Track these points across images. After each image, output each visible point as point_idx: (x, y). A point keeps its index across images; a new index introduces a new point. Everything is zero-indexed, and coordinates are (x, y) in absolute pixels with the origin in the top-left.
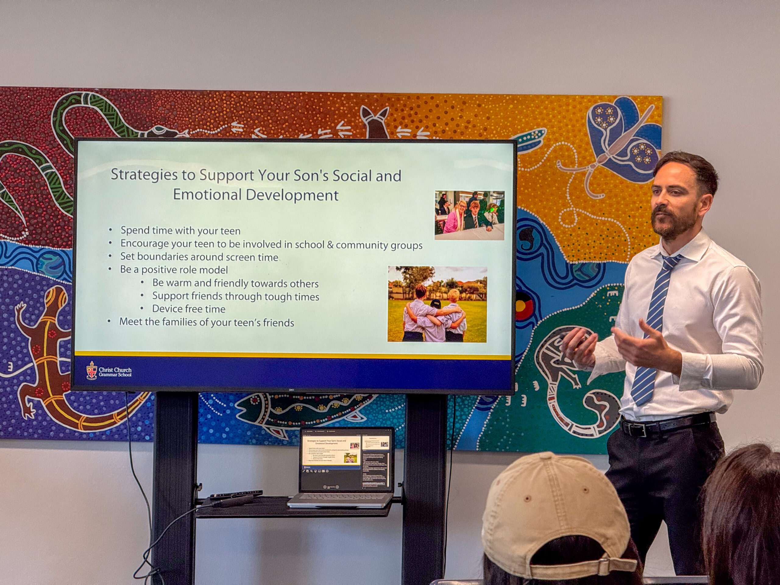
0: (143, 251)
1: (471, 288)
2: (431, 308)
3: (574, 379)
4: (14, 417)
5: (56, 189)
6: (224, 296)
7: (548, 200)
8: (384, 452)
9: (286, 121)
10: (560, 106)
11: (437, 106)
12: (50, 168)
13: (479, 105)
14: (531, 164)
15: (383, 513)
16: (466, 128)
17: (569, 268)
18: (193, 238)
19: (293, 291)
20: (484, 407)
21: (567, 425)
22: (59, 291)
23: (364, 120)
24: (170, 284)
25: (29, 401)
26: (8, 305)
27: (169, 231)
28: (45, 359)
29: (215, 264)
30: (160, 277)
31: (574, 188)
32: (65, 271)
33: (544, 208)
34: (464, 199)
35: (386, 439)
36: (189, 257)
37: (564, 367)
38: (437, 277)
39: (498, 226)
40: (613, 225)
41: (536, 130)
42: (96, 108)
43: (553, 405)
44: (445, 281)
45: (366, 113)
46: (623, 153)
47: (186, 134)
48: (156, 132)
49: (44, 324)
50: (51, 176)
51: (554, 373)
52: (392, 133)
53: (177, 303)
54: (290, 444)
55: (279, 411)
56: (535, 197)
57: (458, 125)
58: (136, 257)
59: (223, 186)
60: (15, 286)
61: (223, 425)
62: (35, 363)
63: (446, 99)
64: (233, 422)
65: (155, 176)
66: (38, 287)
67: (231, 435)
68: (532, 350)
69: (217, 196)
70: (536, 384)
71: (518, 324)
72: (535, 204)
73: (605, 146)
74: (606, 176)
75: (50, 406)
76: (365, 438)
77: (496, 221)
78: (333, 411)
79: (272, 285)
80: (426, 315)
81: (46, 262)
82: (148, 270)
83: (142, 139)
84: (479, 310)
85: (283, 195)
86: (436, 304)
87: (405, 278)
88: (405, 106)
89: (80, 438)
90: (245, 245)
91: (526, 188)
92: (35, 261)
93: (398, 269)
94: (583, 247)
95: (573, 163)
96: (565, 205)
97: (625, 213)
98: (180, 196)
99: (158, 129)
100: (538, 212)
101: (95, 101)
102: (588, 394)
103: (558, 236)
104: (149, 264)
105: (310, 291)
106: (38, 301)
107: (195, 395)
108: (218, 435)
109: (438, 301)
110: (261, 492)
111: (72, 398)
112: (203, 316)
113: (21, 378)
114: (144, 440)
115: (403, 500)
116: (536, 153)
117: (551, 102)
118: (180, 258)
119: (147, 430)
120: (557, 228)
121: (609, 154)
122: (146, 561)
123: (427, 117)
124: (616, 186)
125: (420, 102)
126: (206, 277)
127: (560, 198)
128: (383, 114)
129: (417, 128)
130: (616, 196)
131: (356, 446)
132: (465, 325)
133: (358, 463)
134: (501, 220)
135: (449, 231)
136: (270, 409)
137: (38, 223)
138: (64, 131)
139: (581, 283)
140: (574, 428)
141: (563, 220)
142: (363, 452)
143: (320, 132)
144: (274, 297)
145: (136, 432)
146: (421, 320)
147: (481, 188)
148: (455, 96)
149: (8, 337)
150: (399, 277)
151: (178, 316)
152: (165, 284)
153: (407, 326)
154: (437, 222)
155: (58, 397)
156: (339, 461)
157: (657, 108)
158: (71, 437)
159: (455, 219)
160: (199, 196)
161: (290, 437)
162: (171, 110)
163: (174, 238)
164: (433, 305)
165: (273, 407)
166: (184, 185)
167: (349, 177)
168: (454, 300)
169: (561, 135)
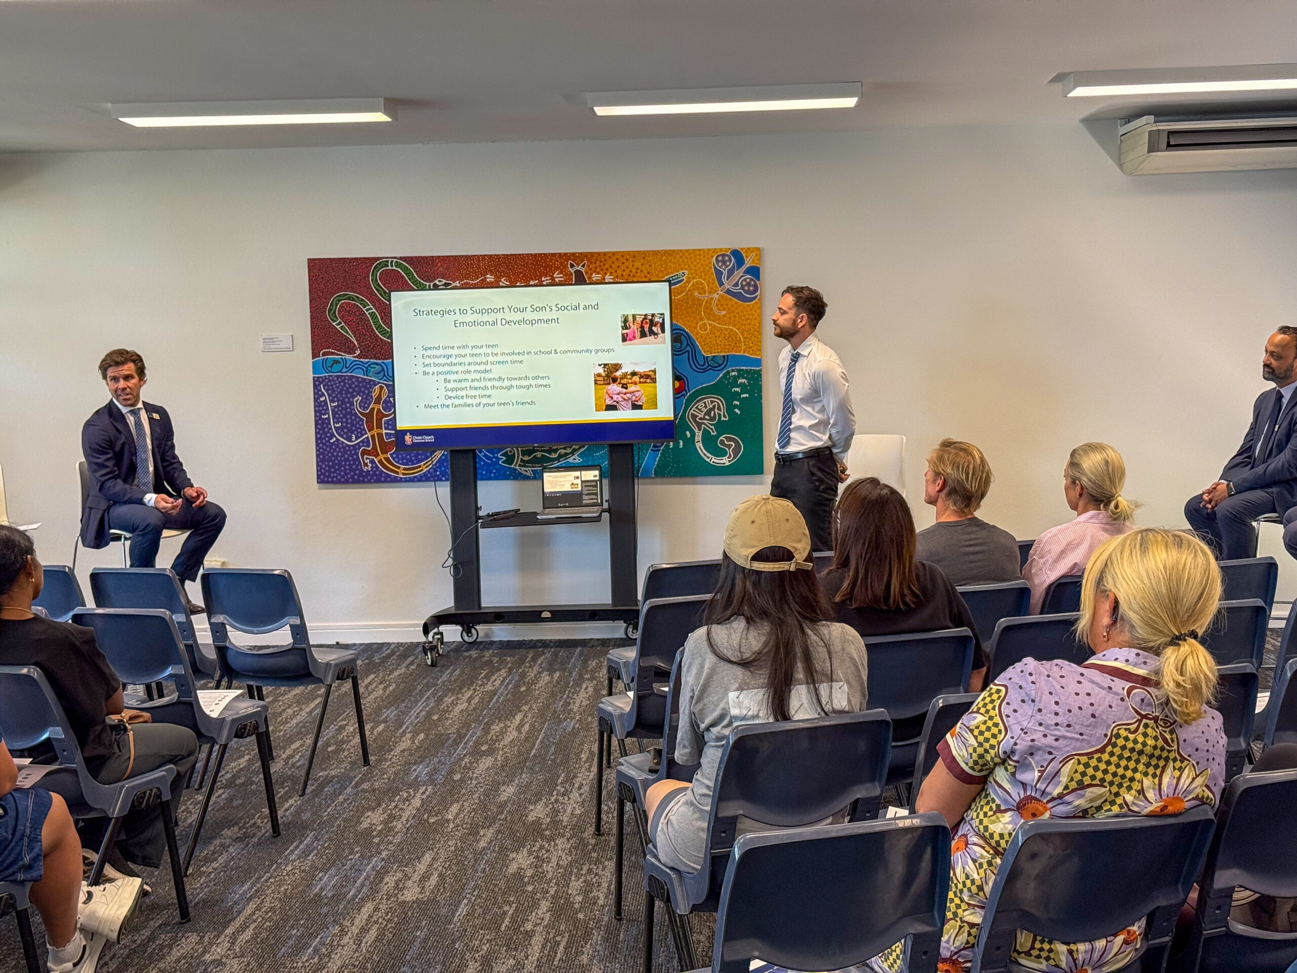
0: (437, 361)
1: (646, 375)
2: (621, 389)
3: (712, 429)
4: (358, 469)
5: (376, 323)
6: (490, 388)
7: (690, 317)
8: (596, 481)
9: (521, 273)
10: (695, 256)
11: (617, 259)
12: (371, 309)
13: (644, 258)
14: (679, 294)
15: (598, 519)
16: (636, 272)
17: (706, 359)
18: (468, 351)
19: (533, 383)
20: (656, 448)
21: (708, 458)
22: (381, 388)
23: (571, 270)
24: (455, 381)
25: (367, 458)
26: (349, 399)
27: (453, 348)
28: (375, 432)
29: (483, 367)
30: (449, 377)
31: (706, 308)
32: (384, 375)
33: (688, 321)
34: (639, 319)
35: (597, 472)
36: (467, 364)
37: (705, 421)
38: (624, 370)
39: (662, 335)
40: (732, 330)
41: (681, 272)
42: (399, 269)
43: (699, 446)
44: (630, 372)
45: (572, 266)
46: (736, 285)
47: (457, 284)
48: (438, 283)
49: (373, 409)
50: (372, 314)
51: (699, 425)
52: (589, 278)
53: (460, 393)
54: (535, 478)
55: (526, 458)
56: (682, 315)
57: (631, 271)
58: (432, 365)
59: (485, 318)
60: (353, 386)
61: (491, 468)
62: (369, 434)
63: (623, 254)
64: (497, 466)
65: (442, 312)
66: (368, 386)
67: (497, 474)
68: (684, 412)
69: (482, 324)
70: (688, 433)
71: (677, 396)
72: (682, 319)
73: (724, 281)
74: (726, 300)
75: (380, 461)
76: (583, 473)
77: (660, 332)
78: (561, 456)
79: (520, 379)
80: (619, 394)
81: (372, 370)
82: (440, 373)
83: (430, 289)
84: (652, 389)
85: (524, 321)
86: (625, 386)
87: (605, 371)
88: (597, 260)
89: (401, 480)
90: (502, 354)
91: (676, 309)
92: (365, 369)
93: (599, 365)
94: (714, 345)
95: (705, 292)
96: (701, 319)
97: (739, 322)
98: (458, 325)
99: (439, 281)
100: (684, 325)
101: (398, 265)
102: (721, 438)
103: (697, 339)
104: (440, 369)
105: (544, 382)
106: (369, 395)
107: (474, 451)
108: (488, 475)
109: (626, 384)
110: (519, 510)
111: (394, 456)
112: (477, 401)
113: (361, 444)
114: (441, 480)
115: (609, 510)
116: (681, 287)
117: (690, 254)
118: (461, 364)
119: (444, 474)
120: (697, 334)
121: (727, 286)
122: (449, 556)
123: (611, 267)
124: (732, 306)
125: (607, 257)
126: (478, 376)
127: (698, 315)
128: (583, 266)
129: (605, 274)
130: (733, 312)
131: (578, 478)
132: (644, 399)
133: (580, 489)
134: (663, 331)
135: (630, 340)
136: (520, 457)
137: (365, 345)
138: (379, 285)
139: (713, 368)
140: (713, 460)
141: (700, 329)
142: (582, 482)
143: (543, 279)
144: (522, 387)
145: (436, 475)
146: (615, 397)
147: (650, 312)
148: (629, 253)
149: (351, 418)
150: (601, 370)
151: (461, 402)
152: (452, 382)
153: (607, 401)
154: (623, 335)
155: (385, 456)
156: (567, 488)
157: (756, 255)
158: (396, 480)
159: (634, 332)
160: (470, 324)
161: (534, 474)
162: (447, 269)
163: (456, 352)
164: (622, 387)
165: (523, 456)
166: (460, 318)
167: (566, 308)
168: (635, 383)
169: (697, 275)
